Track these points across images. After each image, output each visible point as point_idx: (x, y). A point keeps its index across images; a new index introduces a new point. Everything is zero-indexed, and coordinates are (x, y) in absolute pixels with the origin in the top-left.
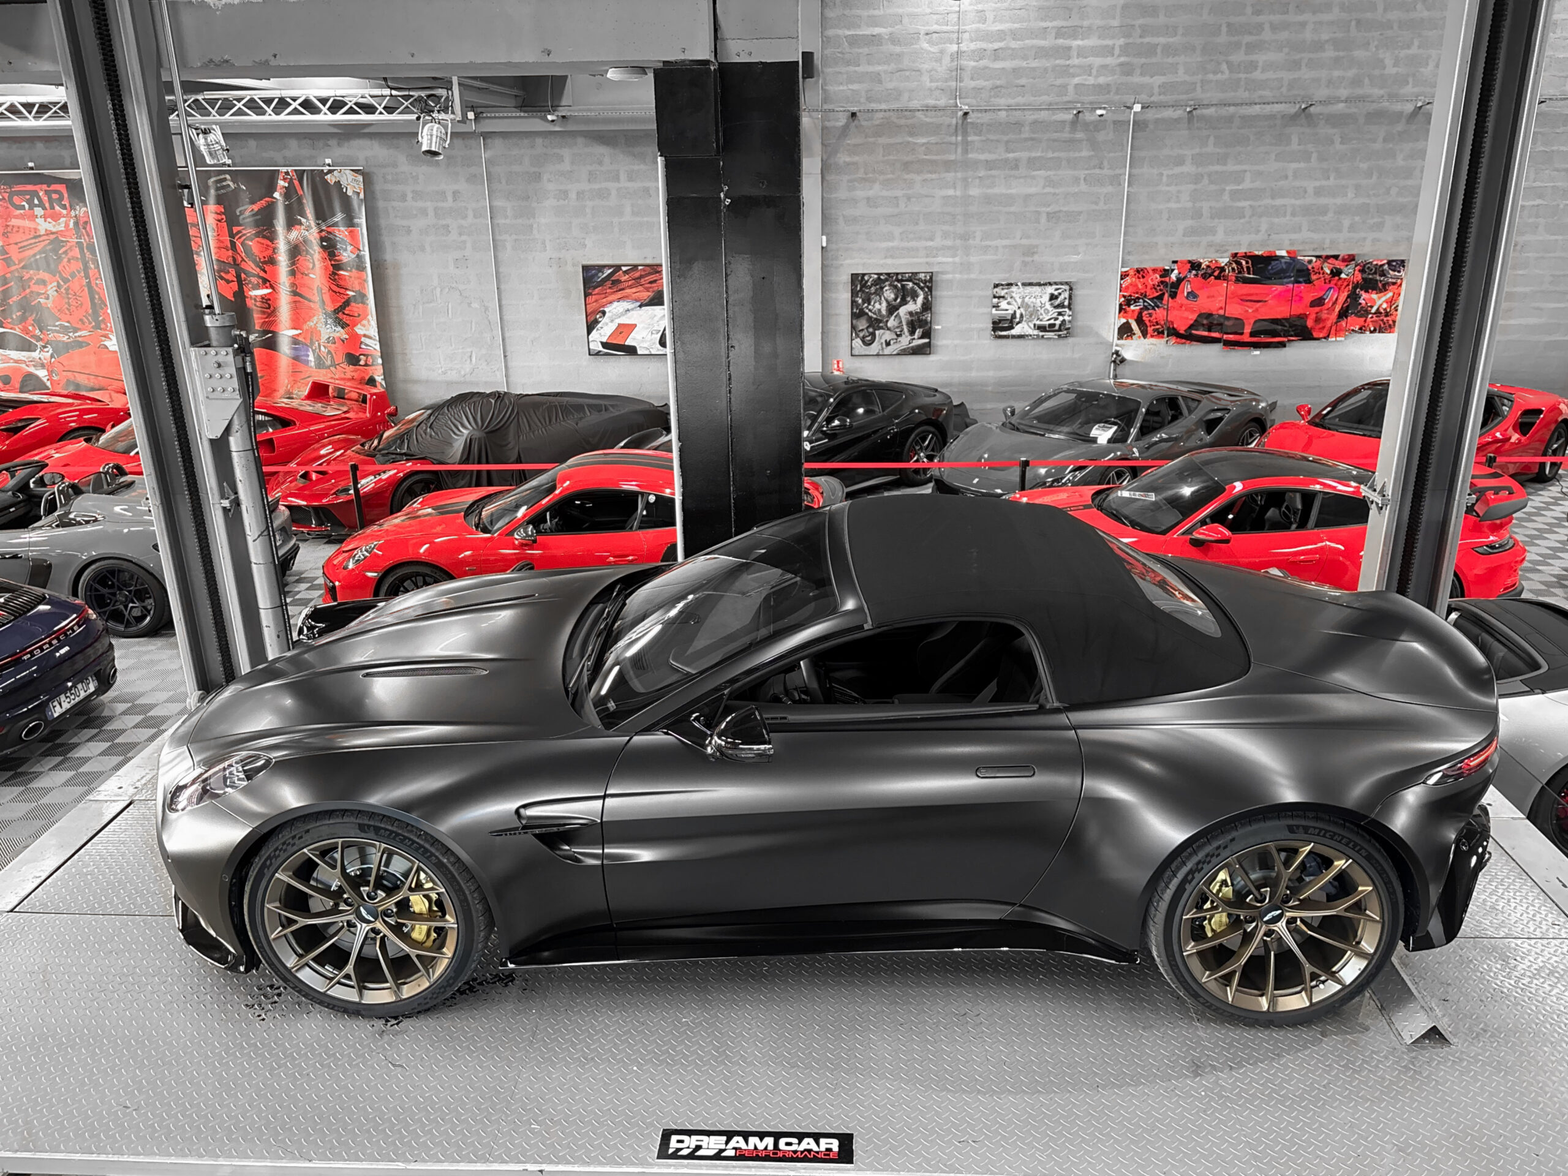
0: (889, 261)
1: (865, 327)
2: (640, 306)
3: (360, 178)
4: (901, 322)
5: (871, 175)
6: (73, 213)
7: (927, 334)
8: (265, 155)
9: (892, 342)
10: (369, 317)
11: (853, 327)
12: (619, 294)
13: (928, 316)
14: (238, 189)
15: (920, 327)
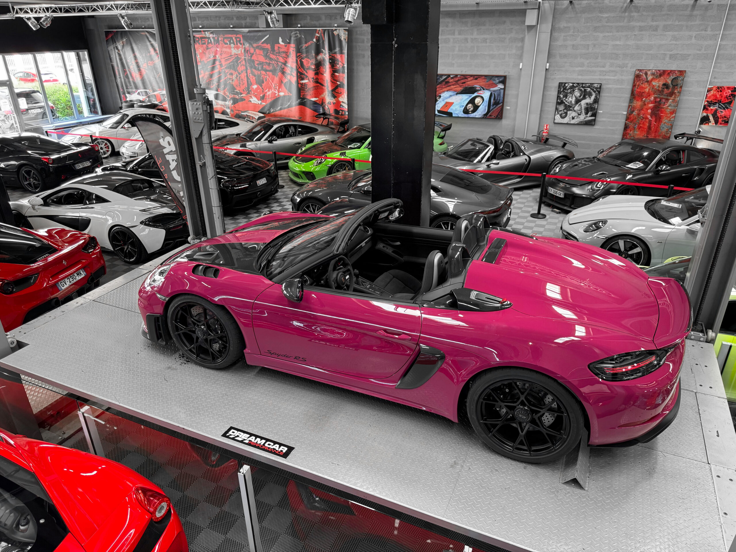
0: (580, 77)
1: (562, 109)
2: (457, 94)
3: (347, 33)
4: (581, 108)
5: (576, 33)
6: (244, 46)
7: (594, 115)
8: (313, 23)
9: (575, 118)
10: (345, 94)
11: (557, 109)
12: (448, 88)
13: (596, 106)
14: (301, 37)
15: (591, 111)
